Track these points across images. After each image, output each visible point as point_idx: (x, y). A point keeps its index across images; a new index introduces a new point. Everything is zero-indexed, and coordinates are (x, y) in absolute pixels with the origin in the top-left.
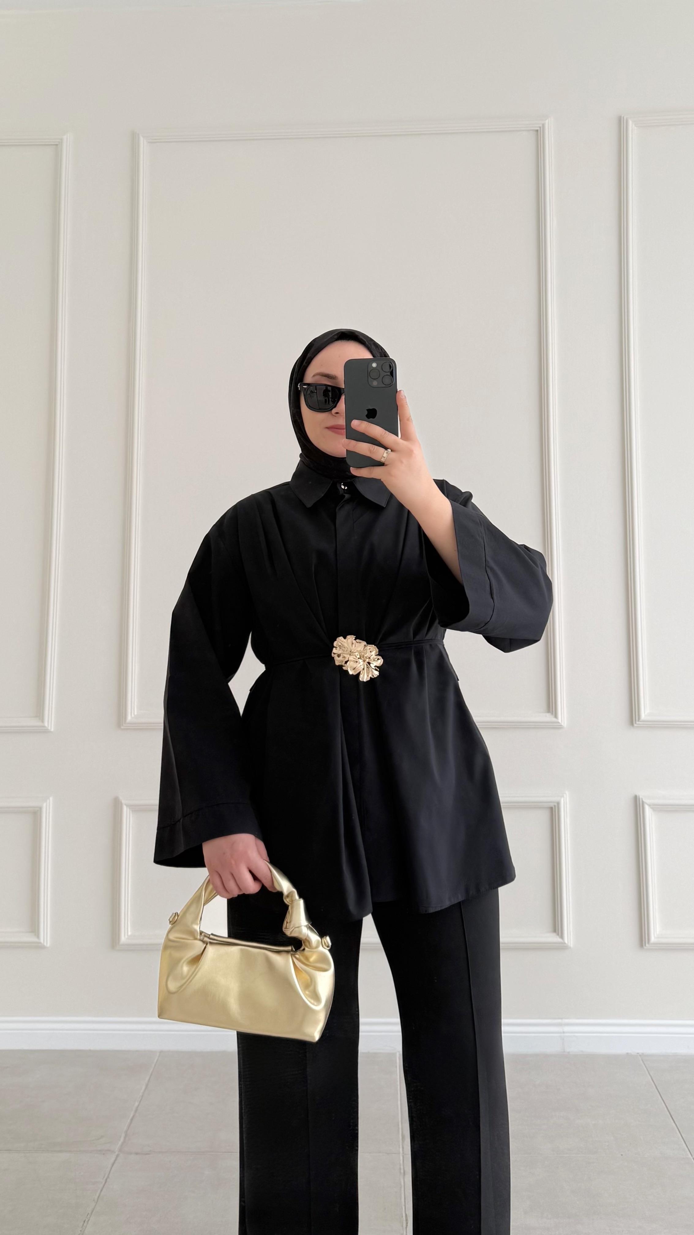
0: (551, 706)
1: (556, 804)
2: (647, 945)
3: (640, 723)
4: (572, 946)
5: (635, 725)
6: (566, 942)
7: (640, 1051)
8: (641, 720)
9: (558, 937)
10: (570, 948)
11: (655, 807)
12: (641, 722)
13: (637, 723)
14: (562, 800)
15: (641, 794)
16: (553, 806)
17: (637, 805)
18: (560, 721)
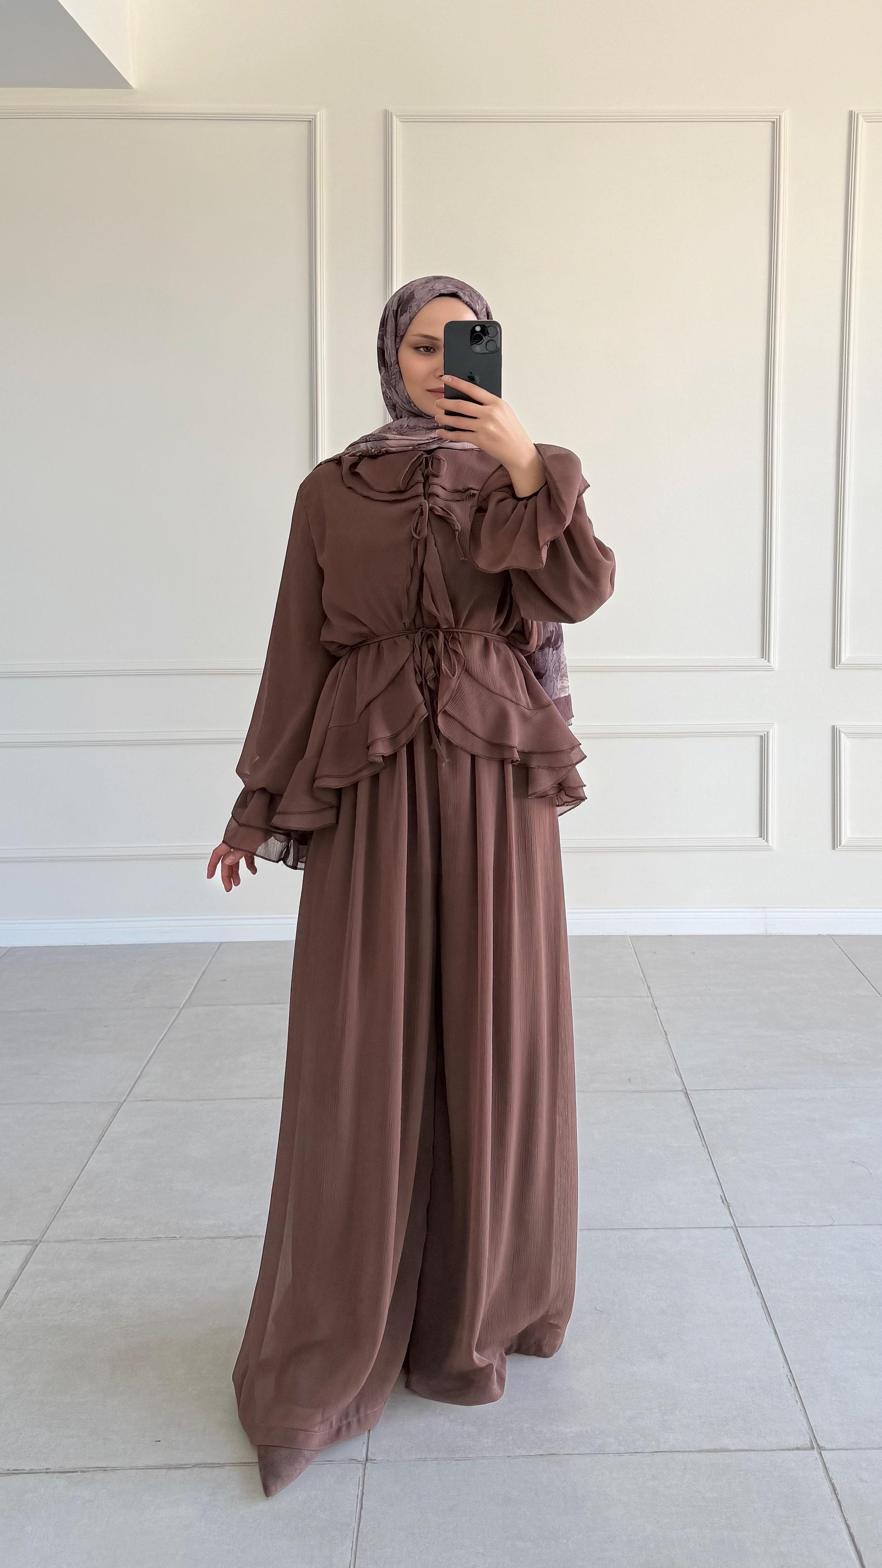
0: (765, 652)
1: (766, 733)
2: (838, 847)
3: (840, 666)
4: (775, 848)
5: (836, 667)
6: (770, 844)
7: (830, 933)
8: (841, 663)
9: (764, 841)
10: (774, 850)
11: (849, 735)
12: (843, 664)
13: (838, 666)
14: (771, 730)
15: (838, 724)
16: (763, 735)
17: (835, 733)
18: (772, 664)
